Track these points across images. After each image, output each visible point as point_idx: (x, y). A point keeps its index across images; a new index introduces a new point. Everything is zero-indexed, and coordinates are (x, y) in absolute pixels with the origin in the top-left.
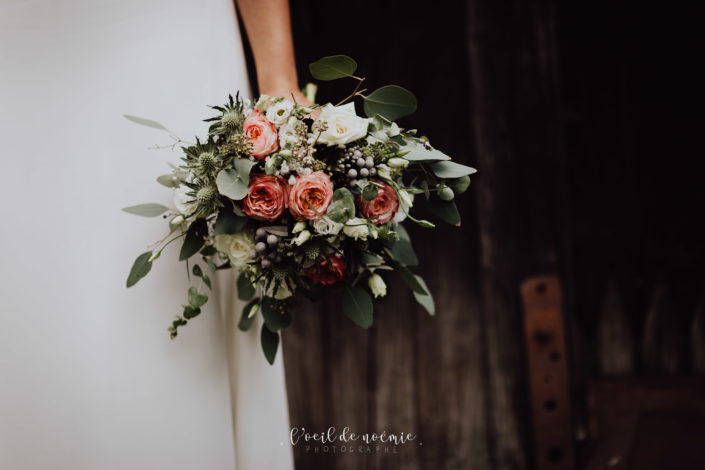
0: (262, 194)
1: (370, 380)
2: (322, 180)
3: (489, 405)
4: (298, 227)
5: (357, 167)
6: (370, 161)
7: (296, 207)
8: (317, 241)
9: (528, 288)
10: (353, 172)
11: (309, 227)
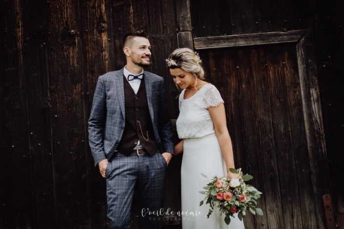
0: (219, 195)
1: (292, 217)
2: (230, 194)
3: (317, 220)
4: (225, 202)
5: (237, 192)
6: (239, 191)
7: (225, 198)
8: (229, 205)
9: (324, 197)
10: (236, 193)
11: (228, 202)
